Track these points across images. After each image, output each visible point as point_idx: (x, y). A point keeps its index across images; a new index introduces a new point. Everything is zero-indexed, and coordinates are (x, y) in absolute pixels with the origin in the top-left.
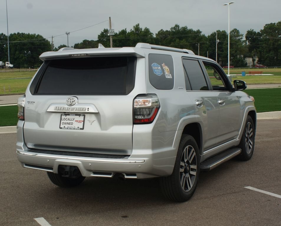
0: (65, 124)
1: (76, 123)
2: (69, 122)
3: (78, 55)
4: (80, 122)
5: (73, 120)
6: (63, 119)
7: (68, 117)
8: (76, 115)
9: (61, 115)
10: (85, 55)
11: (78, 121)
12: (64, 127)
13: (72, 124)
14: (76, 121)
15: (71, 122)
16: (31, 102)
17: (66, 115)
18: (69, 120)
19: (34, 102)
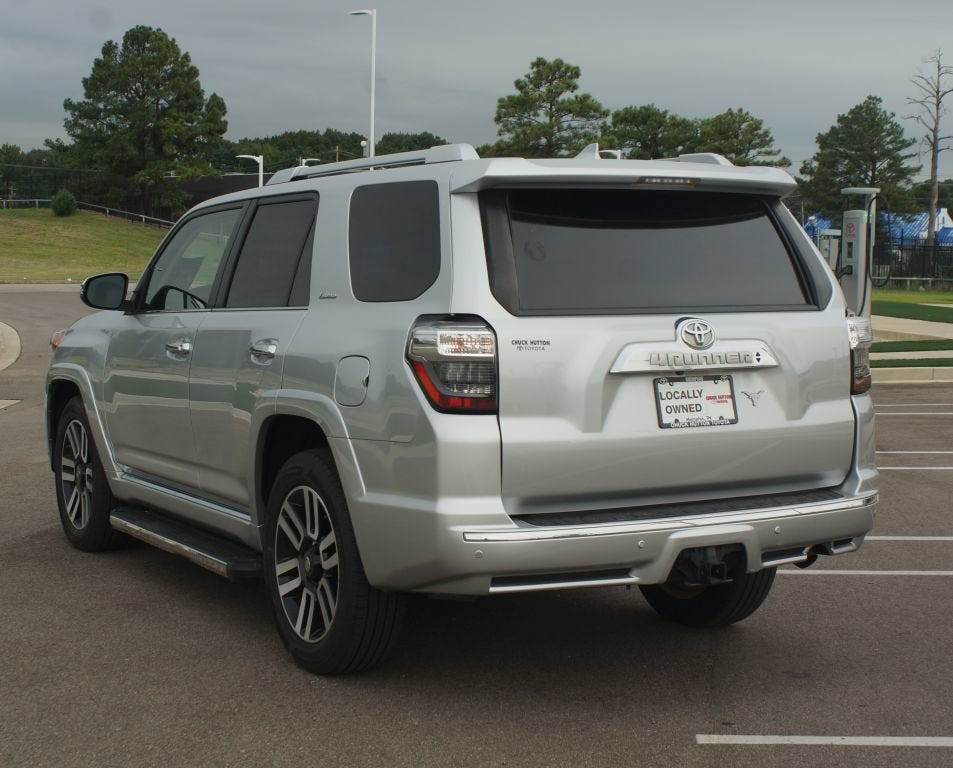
0: (677, 409)
1: (710, 404)
2: (685, 402)
3: (677, 181)
4: (721, 399)
5: (697, 394)
6: (664, 396)
7: (679, 386)
8: (706, 378)
9: (655, 383)
10: (689, 182)
11: (714, 398)
12: (677, 421)
13: (698, 408)
14: (709, 398)
15: (693, 401)
16: (532, 343)
17: (671, 380)
18: (683, 395)
19: (548, 343)
